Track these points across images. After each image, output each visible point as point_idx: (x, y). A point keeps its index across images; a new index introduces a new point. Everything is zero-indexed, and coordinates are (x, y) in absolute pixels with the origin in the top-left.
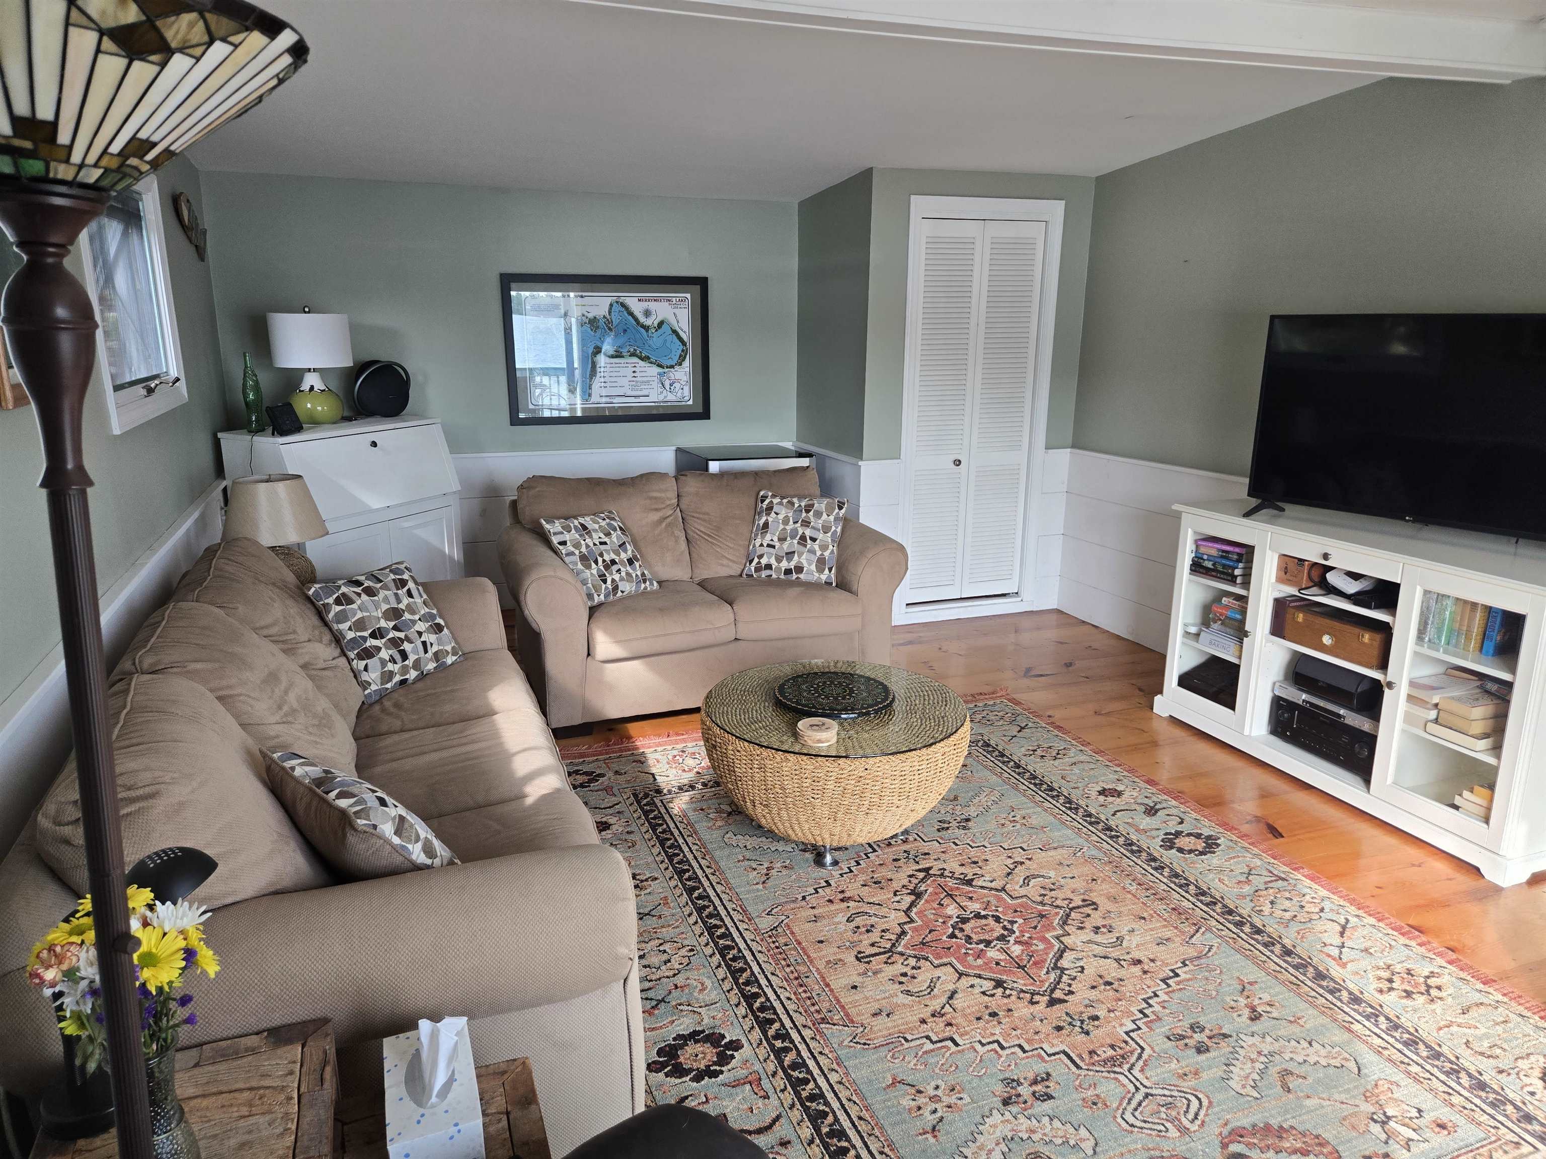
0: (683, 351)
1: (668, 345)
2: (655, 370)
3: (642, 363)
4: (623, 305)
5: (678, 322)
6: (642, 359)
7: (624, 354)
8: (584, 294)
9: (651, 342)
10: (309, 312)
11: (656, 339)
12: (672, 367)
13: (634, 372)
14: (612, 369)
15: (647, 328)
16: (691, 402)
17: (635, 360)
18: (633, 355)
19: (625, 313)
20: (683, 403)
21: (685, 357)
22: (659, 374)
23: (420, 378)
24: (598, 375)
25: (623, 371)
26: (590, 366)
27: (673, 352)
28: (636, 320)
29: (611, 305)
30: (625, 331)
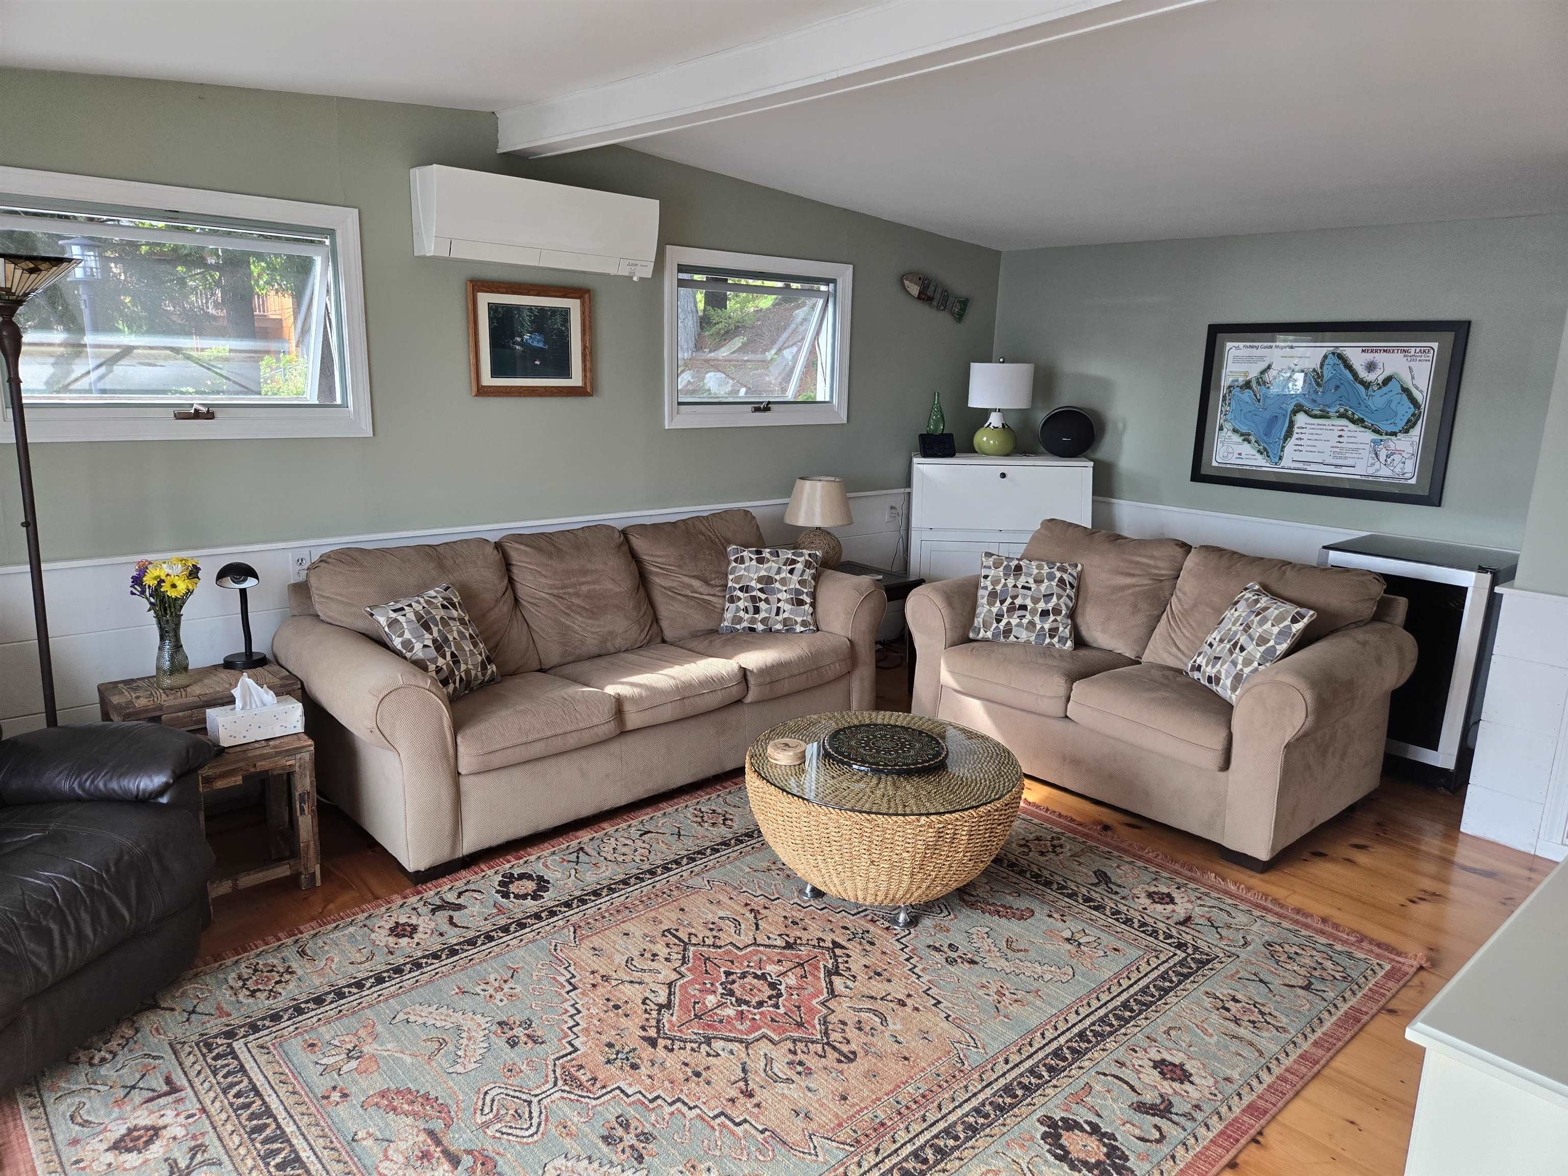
0: (1413, 415)
1: (1393, 406)
2: (1369, 436)
3: (1352, 427)
4: (1340, 357)
5: (1413, 378)
6: (1353, 422)
7: (1331, 414)
8: (1295, 344)
9: (1370, 403)
10: (1003, 362)
11: (1377, 400)
12: (1394, 434)
13: (1340, 436)
14: (1312, 431)
15: (1366, 385)
16: (1413, 481)
17: (1344, 422)
18: (1342, 416)
19: (1342, 366)
20: (1402, 482)
21: (1415, 424)
22: (1374, 441)
23: (1120, 426)
24: (1295, 436)
25: (1326, 435)
26: (1287, 424)
27: (1399, 416)
28: (1355, 374)
29: (1325, 357)
30: (1337, 387)
